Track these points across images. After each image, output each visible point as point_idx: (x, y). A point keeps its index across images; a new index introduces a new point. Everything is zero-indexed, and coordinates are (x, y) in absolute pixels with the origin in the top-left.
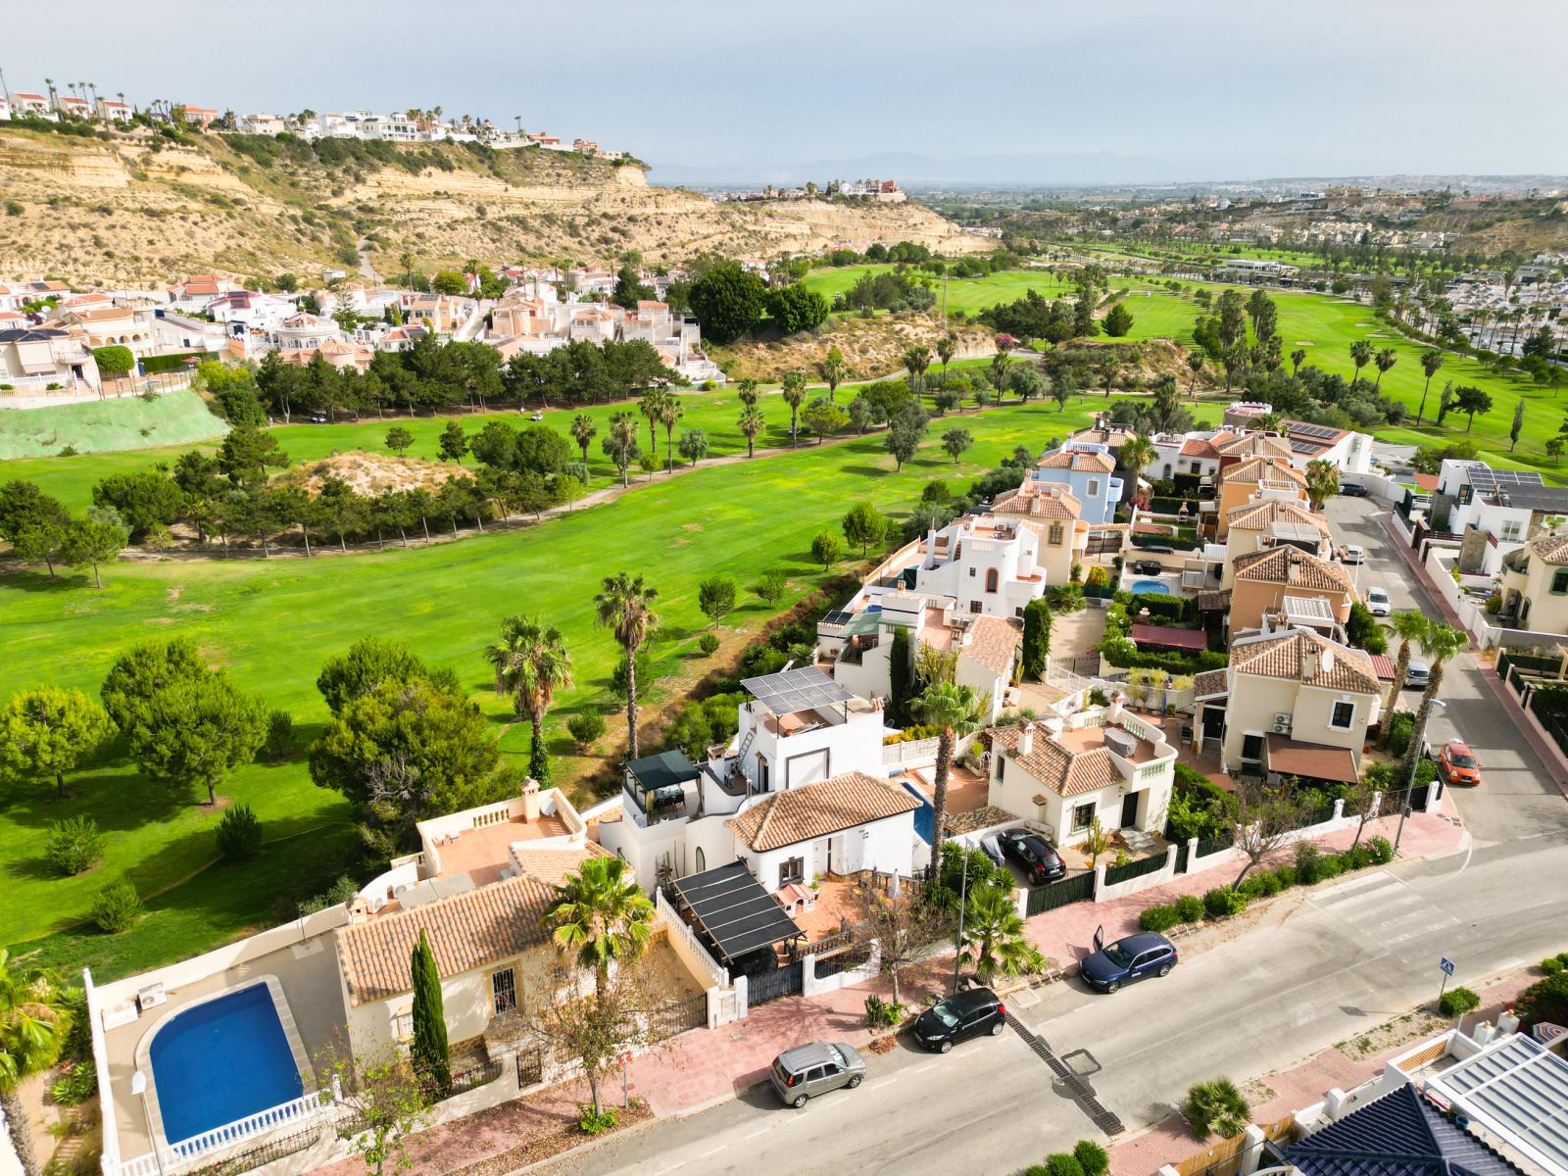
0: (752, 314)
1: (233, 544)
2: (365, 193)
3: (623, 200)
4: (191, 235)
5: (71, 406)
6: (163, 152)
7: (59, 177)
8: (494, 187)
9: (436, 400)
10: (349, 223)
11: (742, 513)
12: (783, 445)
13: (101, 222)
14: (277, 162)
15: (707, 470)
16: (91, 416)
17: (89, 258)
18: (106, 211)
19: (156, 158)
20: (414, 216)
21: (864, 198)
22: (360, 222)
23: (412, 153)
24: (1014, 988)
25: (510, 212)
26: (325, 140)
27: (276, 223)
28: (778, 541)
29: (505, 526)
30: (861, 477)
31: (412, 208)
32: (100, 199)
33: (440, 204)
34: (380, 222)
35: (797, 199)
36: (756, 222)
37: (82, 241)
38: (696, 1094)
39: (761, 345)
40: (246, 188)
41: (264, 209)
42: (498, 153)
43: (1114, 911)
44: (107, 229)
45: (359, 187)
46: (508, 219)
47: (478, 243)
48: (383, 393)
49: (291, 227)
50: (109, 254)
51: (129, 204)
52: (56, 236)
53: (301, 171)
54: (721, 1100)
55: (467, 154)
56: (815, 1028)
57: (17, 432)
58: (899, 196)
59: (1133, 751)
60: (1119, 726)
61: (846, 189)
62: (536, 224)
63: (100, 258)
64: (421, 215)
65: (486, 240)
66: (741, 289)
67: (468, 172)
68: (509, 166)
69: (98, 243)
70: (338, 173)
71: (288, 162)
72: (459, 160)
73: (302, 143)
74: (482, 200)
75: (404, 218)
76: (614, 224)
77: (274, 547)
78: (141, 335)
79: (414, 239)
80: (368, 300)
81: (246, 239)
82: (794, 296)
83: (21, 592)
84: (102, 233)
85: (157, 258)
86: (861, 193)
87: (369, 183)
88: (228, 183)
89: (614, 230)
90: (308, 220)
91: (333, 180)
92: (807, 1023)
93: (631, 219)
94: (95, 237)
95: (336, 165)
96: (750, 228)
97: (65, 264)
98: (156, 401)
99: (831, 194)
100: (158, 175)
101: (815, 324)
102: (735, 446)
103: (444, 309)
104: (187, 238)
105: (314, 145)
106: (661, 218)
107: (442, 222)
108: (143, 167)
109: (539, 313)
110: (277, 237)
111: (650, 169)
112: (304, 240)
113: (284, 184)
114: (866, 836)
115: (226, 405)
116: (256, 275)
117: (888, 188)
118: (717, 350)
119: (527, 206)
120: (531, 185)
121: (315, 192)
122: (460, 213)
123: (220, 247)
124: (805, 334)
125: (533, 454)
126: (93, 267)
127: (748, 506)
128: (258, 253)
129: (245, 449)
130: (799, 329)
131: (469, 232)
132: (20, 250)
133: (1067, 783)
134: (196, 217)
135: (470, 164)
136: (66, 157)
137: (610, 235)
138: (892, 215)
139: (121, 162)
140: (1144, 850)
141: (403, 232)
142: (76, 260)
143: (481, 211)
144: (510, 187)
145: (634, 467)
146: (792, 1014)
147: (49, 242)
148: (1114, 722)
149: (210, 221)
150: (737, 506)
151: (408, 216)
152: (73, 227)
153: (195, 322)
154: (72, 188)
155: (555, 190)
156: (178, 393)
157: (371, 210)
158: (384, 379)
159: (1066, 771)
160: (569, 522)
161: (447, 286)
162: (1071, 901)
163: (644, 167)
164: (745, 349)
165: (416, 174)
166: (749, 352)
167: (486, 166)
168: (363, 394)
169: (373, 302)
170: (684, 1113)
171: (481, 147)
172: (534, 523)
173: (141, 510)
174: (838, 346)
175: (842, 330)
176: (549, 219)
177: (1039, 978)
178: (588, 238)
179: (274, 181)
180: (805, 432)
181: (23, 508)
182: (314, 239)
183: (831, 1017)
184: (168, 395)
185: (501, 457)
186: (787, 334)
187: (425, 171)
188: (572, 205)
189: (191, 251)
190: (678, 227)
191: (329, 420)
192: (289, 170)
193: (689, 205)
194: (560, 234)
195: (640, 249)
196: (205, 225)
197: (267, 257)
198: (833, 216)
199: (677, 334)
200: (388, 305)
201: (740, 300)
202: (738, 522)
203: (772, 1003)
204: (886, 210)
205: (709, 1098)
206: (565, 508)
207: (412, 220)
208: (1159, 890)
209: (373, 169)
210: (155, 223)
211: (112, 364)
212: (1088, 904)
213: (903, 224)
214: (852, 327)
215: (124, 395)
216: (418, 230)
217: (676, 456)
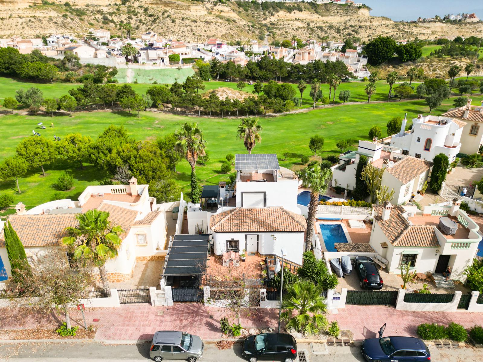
0: (389, 54)
1: (181, 111)
2: (273, 19)
3: (359, 20)
4: (216, 29)
5: (158, 70)
6: (217, 6)
7: (187, 12)
8: (315, 17)
9: (264, 77)
10: (265, 28)
11: (352, 120)
12: (384, 100)
13: (194, 24)
14: (250, 10)
15: (348, 106)
16: (163, 73)
17: (189, 35)
18: (195, 21)
19: (215, 8)
20: (286, 26)
21: (460, 21)
22: (269, 28)
23: (290, 6)
24: (317, 341)
25: (318, 25)
26: (265, 3)
27: (243, 27)
28: (361, 131)
29: (265, 116)
30: (412, 113)
31: (286, 23)
32: (195, 18)
33: (296, 22)
34: (275, 28)
35: (430, 22)
36: (409, 28)
37: (188, 30)
38: (120, 335)
39: (391, 66)
40: (239, 17)
41: (241, 23)
42: (318, 5)
43: (406, 317)
44: (195, 27)
45: (272, 17)
46: (317, 27)
47: (305, 35)
48: (247, 73)
49: (247, 28)
50: (194, 34)
51: (203, 20)
52: (182, 29)
53: (256, 13)
54: (128, 342)
55: (308, 6)
56: (198, 323)
57: (144, 76)
58: (476, 20)
59: (455, 232)
60: (455, 218)
61: (452, 18)
62: (326, 29)
63: (191, 35)
64: (289, 26)
65: (307, 34)
66: (387, 44)
67: (307, 12)
68: (321, 10)
69: (192, 31)
70: (267, 13)
71: (253, 10)
72: (305, 8)
73: (258, 4)
74: (310, 21)
75: (283, 26)
76: (354, 29)
77: (192, 113)
78: (187, 53)
79: (284, 33)
80: (259, 48)
81: (232, 31)
82: (408, 48)
83: (120, 116)
84: (193, 28)
85: (206, 35)
86: (458, 19)
87: (275, 16)
88: (234, 16)
89: (353, 31)
90: (252, 26)
91: (265, 15)
92: (196, 319)
93: (360, 27)
94: (191, 29)
95: (267, 10)
96: (406, 30)
97: (182, 37)
98: (181, 70)
99: (446, 20)
100: (215, 13)
101: (415, 59)
102: (364, 99)
103: (281, 52)
104: (215, 30)
105: (261, 4)
106: (371, 26)
107: (294, 28)
108: (211, 11)
109: (311, 54)
110: (242, 31)
111: (372, 9)
112: (250, 32)
113: (250, 16)
114: (275, 238)
115: (200, 73)
116: (231, 41)
117: (472, 16)
118: (372, 67)
119: (324, 23)
120: (328, 16)
121: (259, 19)
122: (300, 25)
123: (224, 33)
124: (410, 62)
125: (281, 92)
126: (189, 38)
127: (356, 118)
128: (234, 35)
129: (191, 82)
130: (408, 60)
131: (302, 31)
132: (173, 33)
133: (399, 239)
134: (219, 24)
135: (308, 9)
136: (189, 6)
137: (351, 32)
138: (471, 27)
139: (205, 9)
140: (445, 289)
141: (281, 31)
142: (185, 36)
143: (308, 24)
144: (320, 17)
145: (319, 103)
146: (193, 312)
147: (180, 30)
148: (452, 215)
149: (223, 25)
150: (353, 118)
151: (285, 26)
152: (186, 26)
153: (206, 52)
154: (189, 15)
155: (335, 17)
156: (188, 69)
157: (274, 24)
158: (249, 69)
159: (402, 232)
160: (287, 117)
161: (285, 45)
162: (379, 303)
163: (369, 9)
164: (384, 67)
165: (290, 13)
166: (385, 69)
167: (314, 10)
168: (241, 73)
169: (260, 49)
170: (107, 342)
171: (313, 3)
172: (275, 116)
173: (157, 97)
174: (423, 68)
175: (427, 62)
176: (331, 27)
177: (334, 340)
178: (343, 34)
179: (248, 16)
180: (396, 96)
181: (125, 92)
182: (253, 32)
183: (209, 320)
184: (185, 69)
185: (271, 93)
186: (402, 62)
187: (293, 12)
188: (340, 22)
189: (216, 34)
190: (377, 30)
191: (230, 81)
192: (253, 12)
193: (383, 22)
194: (334, 32)
195: (361, 37)
196: (221, 26)
197: (236, 36)
198: (444, 28)
199: (358, 61)
200: (265, 50)
201: (385, 49)
202: (350, 123)
203: (188, 303)
204: (468, 25)
205: (125, 339)
206: (288, 113)
207: (285, 27)
208: (444, 314)
209: (277, 11)
210: (208, 25)
211: (173, 59)
212: (391, 309)
213: (475, 31)
214: (432, 61)
215: (172, 68)
216: (286, 30)
217: (338, 100)
